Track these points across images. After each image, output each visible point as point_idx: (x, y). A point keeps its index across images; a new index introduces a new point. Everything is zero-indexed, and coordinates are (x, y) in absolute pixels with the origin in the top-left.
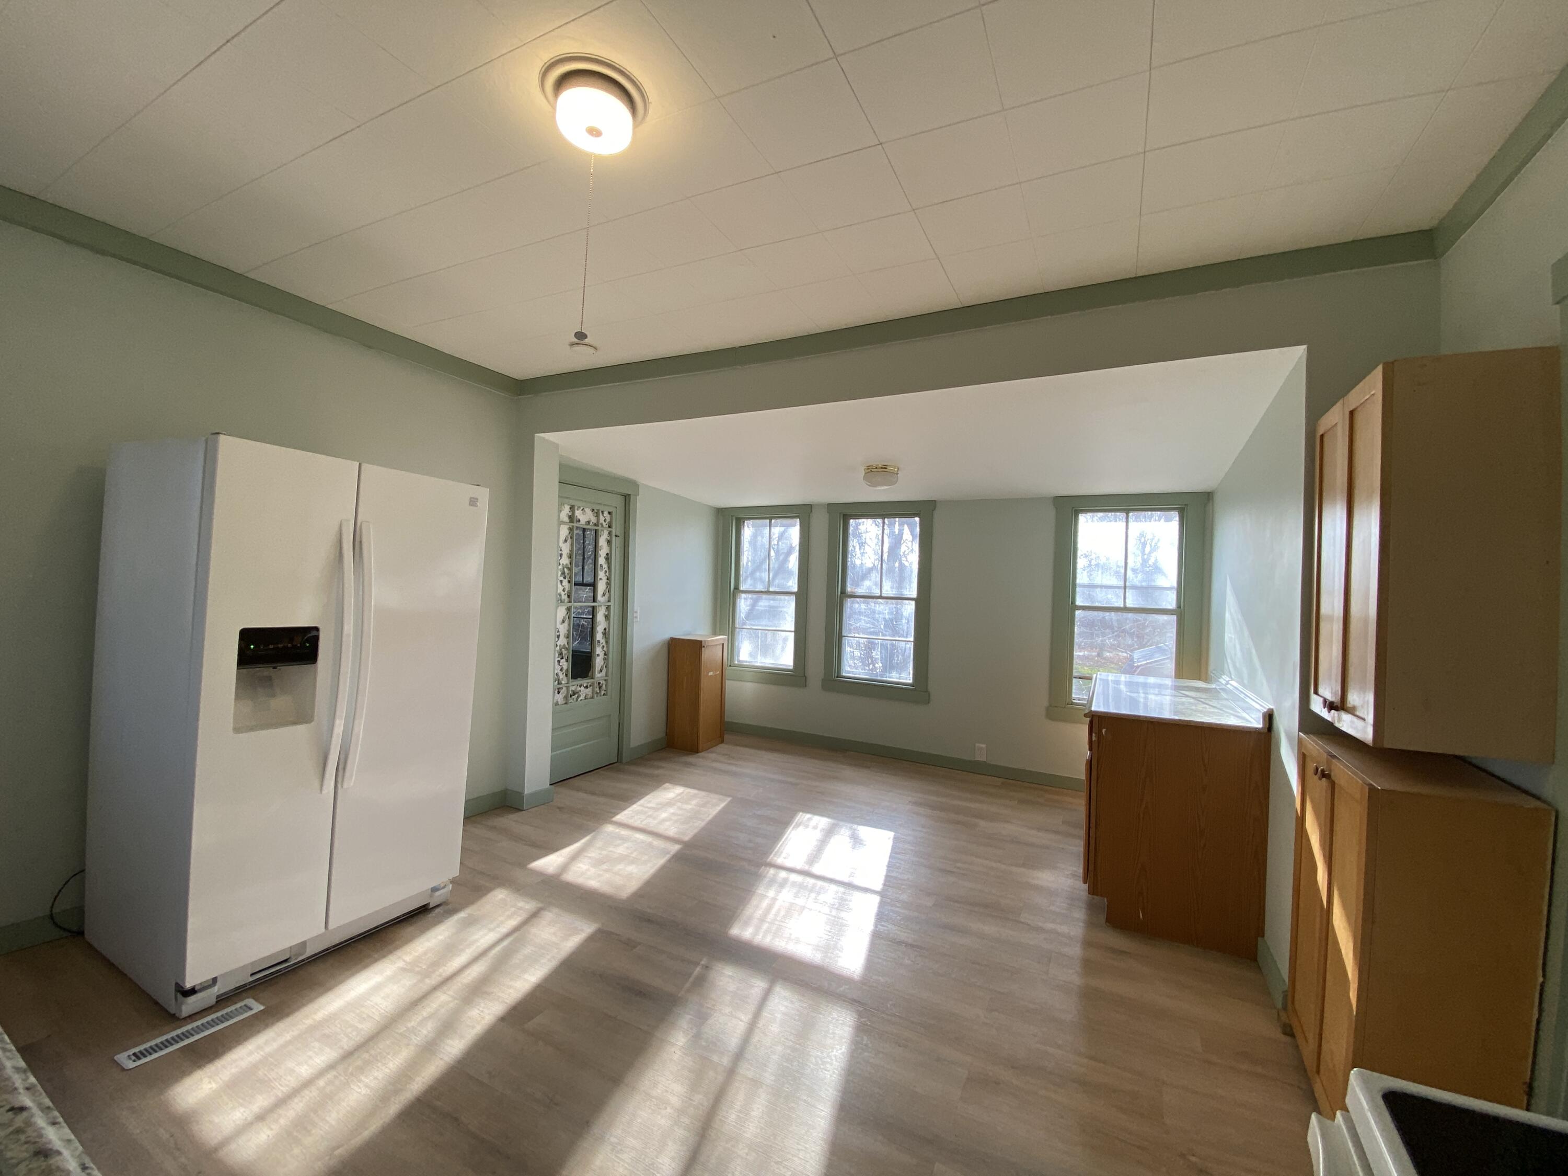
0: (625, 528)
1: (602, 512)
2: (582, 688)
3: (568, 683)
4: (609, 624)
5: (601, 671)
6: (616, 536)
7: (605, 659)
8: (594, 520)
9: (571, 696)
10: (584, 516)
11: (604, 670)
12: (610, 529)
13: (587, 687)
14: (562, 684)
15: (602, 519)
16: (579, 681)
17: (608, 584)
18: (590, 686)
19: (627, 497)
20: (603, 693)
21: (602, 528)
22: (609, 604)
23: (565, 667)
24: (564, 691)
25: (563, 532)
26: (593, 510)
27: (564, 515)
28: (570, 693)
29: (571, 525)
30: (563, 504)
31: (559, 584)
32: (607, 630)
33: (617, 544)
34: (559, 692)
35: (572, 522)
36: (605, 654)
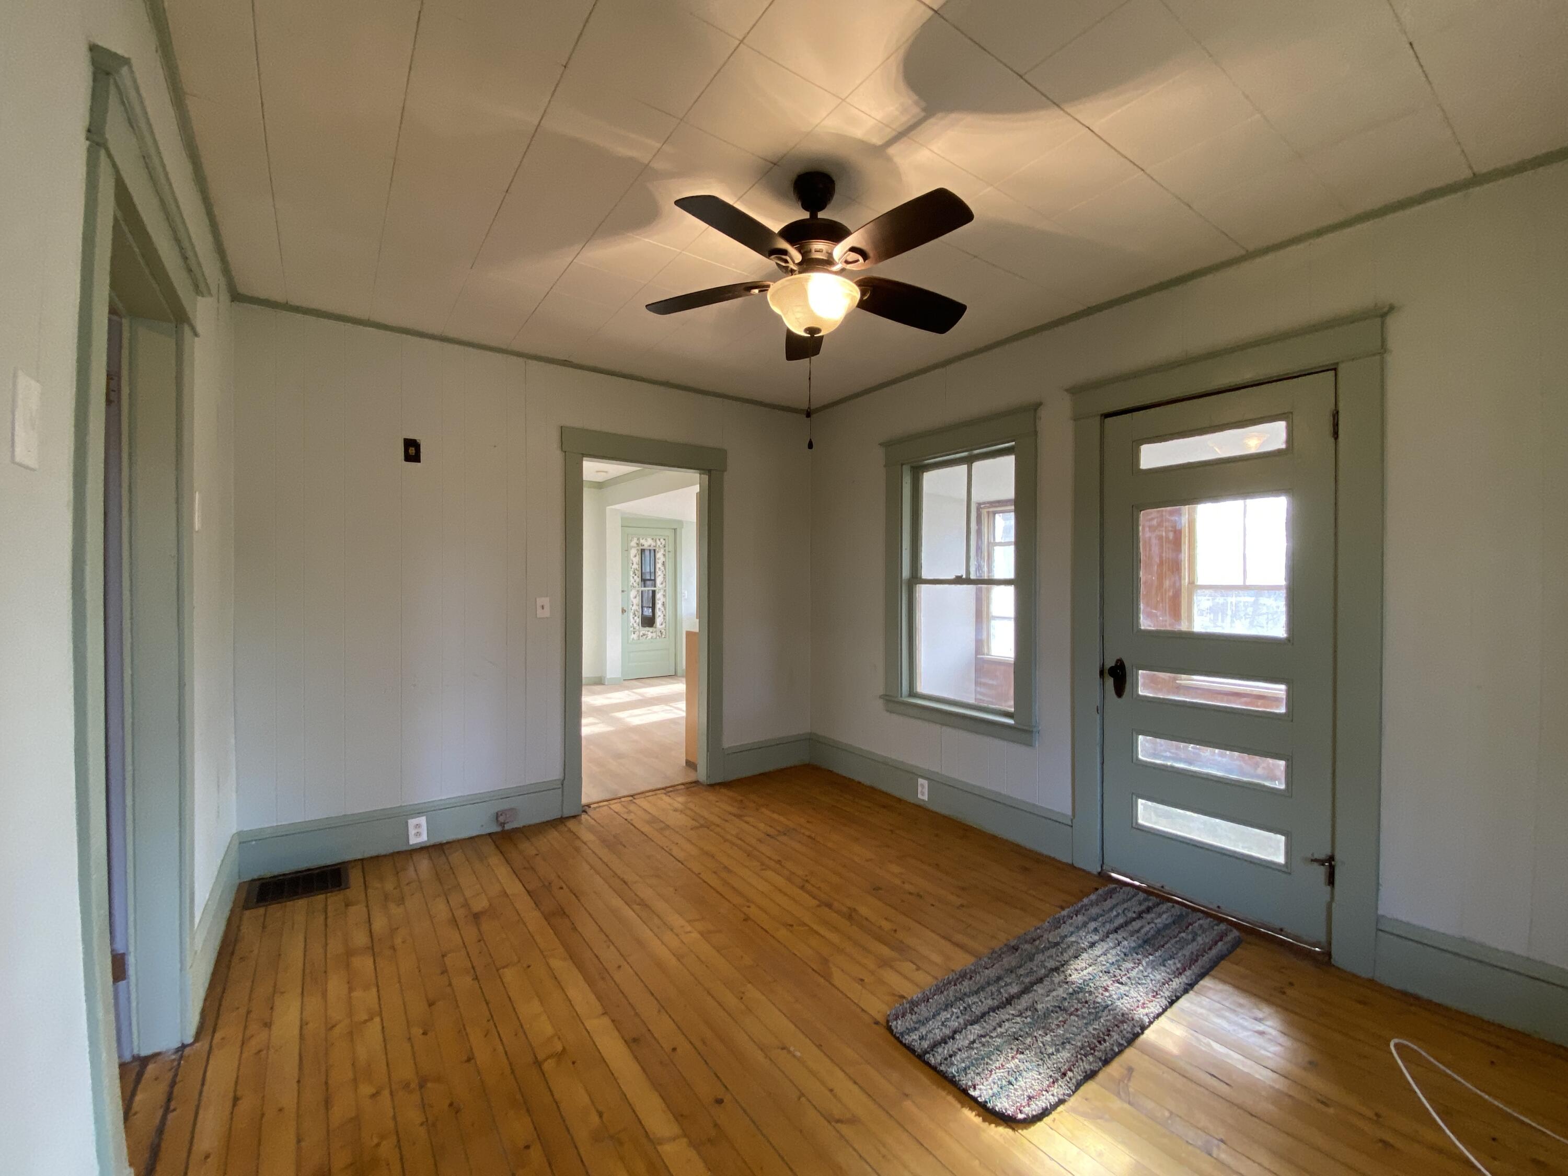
0: (675, 546)
1: (659, 540)
2: (649, 633)
3: (639, 629)
4: (666, 599)
5: (662, 624)
6: (669, 552)
7: (664, 619)
8: (653, 544)
9: (642, 636)
10: (647, 543)
11: (664, 625)
12: (665, 548)
13: (652, 632)
14: (636, 629)
15: (659, 543)
16: (647, 629)
17: (665, 578)
18: (654, 632)
21: (659, 548)
22: (665, 588)
23: (637, 621)
24: (638, 633)
25: (633, 552)
26: (653, 539)
27: (633, 543)
28: (641, 634)
29: (638, 548)
30: (632, 538)
31: (631, 578)
32: (665, 603)
33: (670, 557)
34: (634, 633)
35: (639, 546)
36: (664, 616)
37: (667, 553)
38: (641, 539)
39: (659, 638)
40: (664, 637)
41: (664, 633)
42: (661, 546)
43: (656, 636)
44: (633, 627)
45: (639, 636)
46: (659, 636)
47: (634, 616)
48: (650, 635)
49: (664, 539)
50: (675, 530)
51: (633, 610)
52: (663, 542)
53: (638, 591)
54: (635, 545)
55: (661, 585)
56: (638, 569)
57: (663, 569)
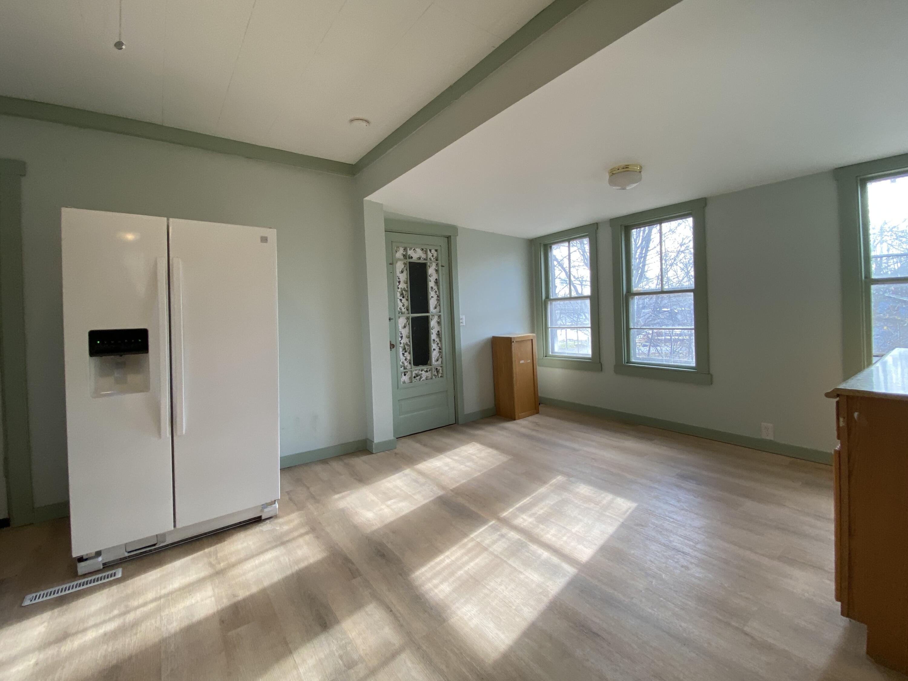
0: (449, 260)
1: (430, 251)
2: (423, 372)
3: (411, 369)
4: (441, 328)
5: (437, 360)
6: (442, 266)
7: (440, 352)
8: (424, 256)
9: (414, 377)
10: (416, 255)
11: (440, 360)
12: (437, 262)
13: (427, 371)
14: (407, 369)
15: (430, 255)
16: (421, 367)
17: (438, 300)
18: (429, 370)
20: (440, 375)
21: (430, 262)
22: (440, 314)
23: (408, 358)
24: (408, 374)
25: (400, 266)
26: (422, 249)
27: (399, 254)
28: (414, 375)
29: (405, 261)
30: (398, 247)
31: (399, 300)
32: (440, 332)
33: (443, 272)
34: (405, 375)
35: (406, 259)
36: (440, 349)
37: (440, 267)
38: (408, 249)
39: (436, 378)
40: (441, 377)
42: (432, 258)
43: (432, 375)
44: (404, 367)
45: (410, 378)
46: (435, 375)
47: (404, 352)
48: (424, 375)
49: (436, 250)
50: (449, 238)
51: (402, 344)
52: (435, 254)
53: (408, 318)
54: (402, 257)
55: (434, 309)
56: (406, 289)
57: (435, 290)
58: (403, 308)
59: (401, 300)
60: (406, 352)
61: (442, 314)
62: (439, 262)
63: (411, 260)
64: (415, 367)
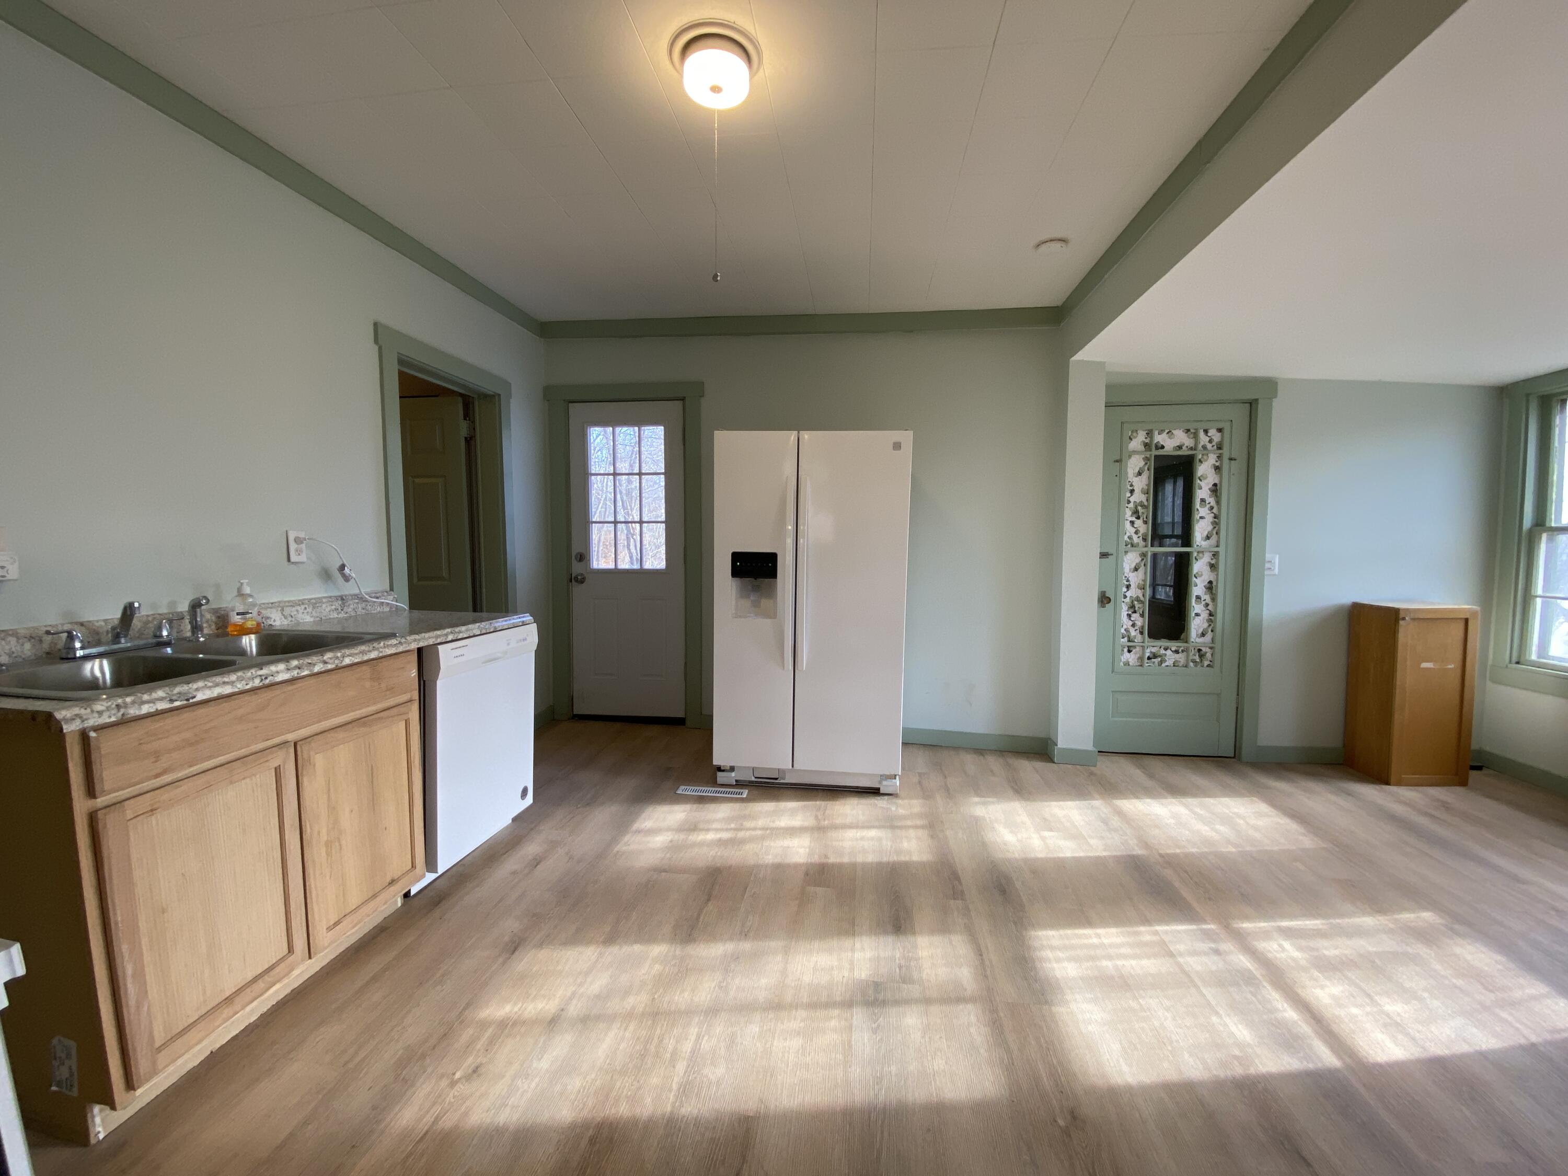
0: (1249, 446)
1: (1206, 432)
2: (1169, 652)
3: (1143, 642)
4: (1217, 575)
5: (1203, 634)
6: (1231, 459)
7: (1210, 621)
8: (1188, 442)
9: (1150, 658)
10: (1173, 441)
11: (1209, 636)
12: (1220, 451)
13: (1177, 652)
14: (1134, 642)
15: (1203, 439)
16: (1164, 643)
17: (1215, 524)
18: (1183, 651)
19: (1254, 405)
20: (1206, 663)
21: (1205, 452)
22: (1216, 549)
23: (1139, 623)
24: (1137, 650)
25: (1135, 463)
26: (1188, 431)
27: (1136, 444)
28: (1147, 655)
29: (1148, 454)
30: (1135, 431)
31: (1128, 525)
32: (1214, 583)
33: (1234, 471)
34: (1129, 651)
35: (1151, 450)
36: (1211, 614)
37: (1227, 462)
38: (1156, 433)
39: (1196, 666)
40: (1208, 666)
41: (1209, 655)
42: (1209, 446)
43: (1187, 660)
44: (1129, 637)
45: (1141, 659)
46: (1194, 662)
47: (1130, 613)
48: (1170, 657)
49: (1220, 430)
50: (1252, 404)
51: (1128, 598)
52: (1217, 437)
53: (1143, 555)
54: (1142, 448)
55: (1205, 540)
56: (1146, 503)
57: (1212, 504)
58: (1135, 537)
59: (1132, 523)
60: (1135, 612)
61: (1221, 550)
62: (1226, 452)
63: (1160, 452)
64: (1150, 640)
